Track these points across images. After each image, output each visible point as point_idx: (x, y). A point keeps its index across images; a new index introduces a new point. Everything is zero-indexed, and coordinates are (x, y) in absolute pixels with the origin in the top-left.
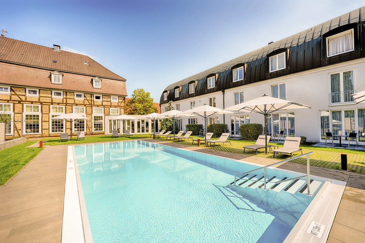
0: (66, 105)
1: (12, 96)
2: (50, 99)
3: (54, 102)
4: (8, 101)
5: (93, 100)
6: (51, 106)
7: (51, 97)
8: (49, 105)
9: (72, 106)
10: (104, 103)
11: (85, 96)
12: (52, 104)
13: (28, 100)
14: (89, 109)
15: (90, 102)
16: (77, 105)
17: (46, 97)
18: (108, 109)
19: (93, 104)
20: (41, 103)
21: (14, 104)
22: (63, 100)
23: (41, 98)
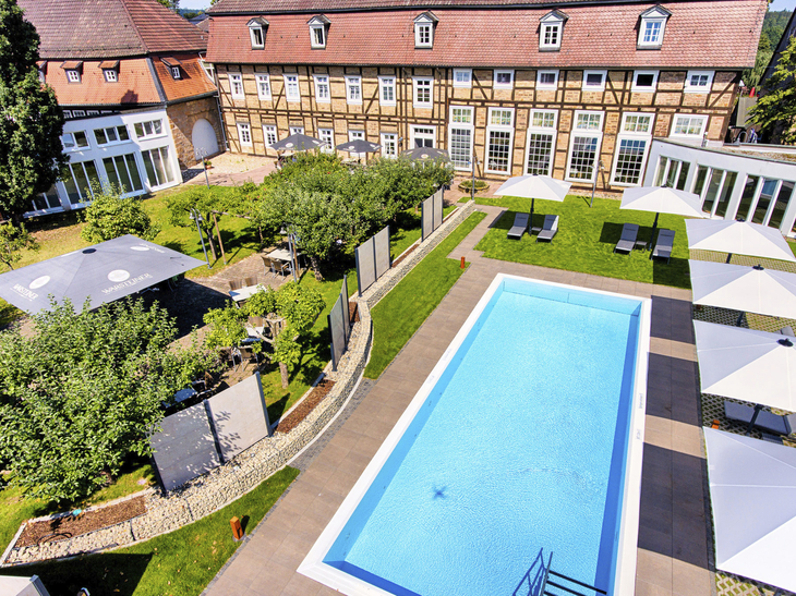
0: (562, 108)
1: (474, 90)
2: (532, 92)
3: (538, 100)
4: (468, 101)
5: (629, 91)
6: (532, 111)
7: (534, 89)
8: (529, 109)
9: (573, 110)
10: (661, 99)
11: (608, 80)
12: (534, 107)
13: (496, 97)
14: (612, 118)
15: (619, 95)
16: (584, 106)
17: (525, 89)
18: (668, 118)
19: (625, 102)
20: (516, 105)
21: (476, 107)
22: (557, 93)
23: (516, 91)
